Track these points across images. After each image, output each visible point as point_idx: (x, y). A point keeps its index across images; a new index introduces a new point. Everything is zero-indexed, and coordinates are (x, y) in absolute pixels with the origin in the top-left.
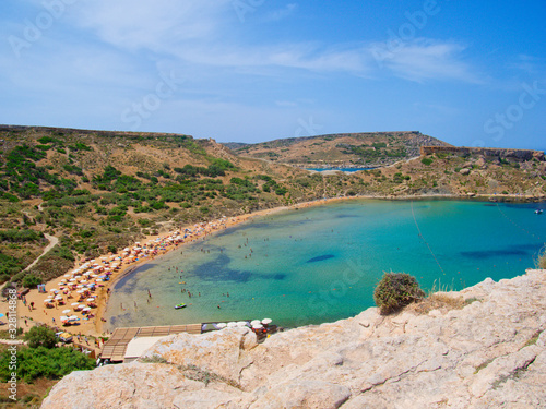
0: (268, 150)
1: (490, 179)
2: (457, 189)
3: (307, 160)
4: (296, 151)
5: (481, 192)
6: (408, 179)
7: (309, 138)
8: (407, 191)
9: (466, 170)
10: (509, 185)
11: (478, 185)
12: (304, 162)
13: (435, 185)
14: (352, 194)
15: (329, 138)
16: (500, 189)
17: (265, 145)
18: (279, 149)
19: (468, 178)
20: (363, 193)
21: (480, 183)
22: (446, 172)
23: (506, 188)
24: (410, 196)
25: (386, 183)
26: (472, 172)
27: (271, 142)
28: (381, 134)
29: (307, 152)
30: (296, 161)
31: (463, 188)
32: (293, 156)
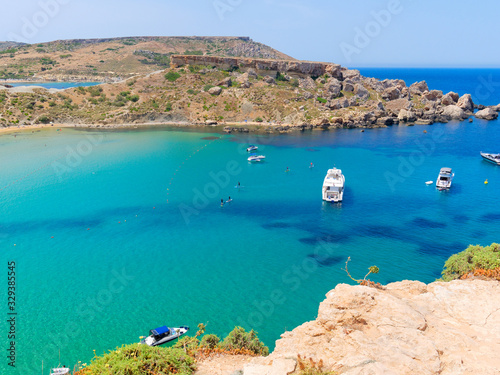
0: (41, 55)
1: (245, 101)
2: (198, 114)
3: (92, 70)
4: (81, 58)
5: (230, 119)
6: (135, 100)
7: (103, 41)
8: (125, 118)
9: (218, 88)
10: (267, 109)
11: (227, 109)
12: (89, 73)
13: (169, 109)
14: (45, 121)
15: (129, 41)
16: (255, 115)
17: (40, 48)
18: (59, 53)
19: (217, 99)
20: (64, 120)
21: (232, 106)
22: (190, 92)
23: (261, 114)
24: (125, 125)
25: (102, 105)
26: (225, 92)
27: (49, 44)
28: (198, 38)
29: (94, 60)
30: (76, 72)
31: (205, 113)
32: (73, 65)
